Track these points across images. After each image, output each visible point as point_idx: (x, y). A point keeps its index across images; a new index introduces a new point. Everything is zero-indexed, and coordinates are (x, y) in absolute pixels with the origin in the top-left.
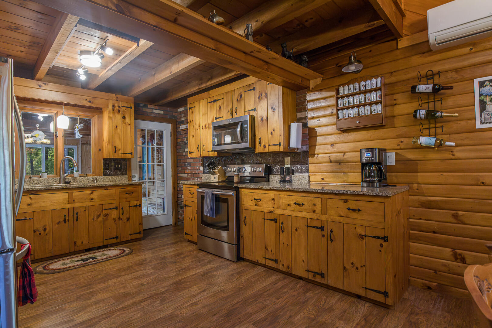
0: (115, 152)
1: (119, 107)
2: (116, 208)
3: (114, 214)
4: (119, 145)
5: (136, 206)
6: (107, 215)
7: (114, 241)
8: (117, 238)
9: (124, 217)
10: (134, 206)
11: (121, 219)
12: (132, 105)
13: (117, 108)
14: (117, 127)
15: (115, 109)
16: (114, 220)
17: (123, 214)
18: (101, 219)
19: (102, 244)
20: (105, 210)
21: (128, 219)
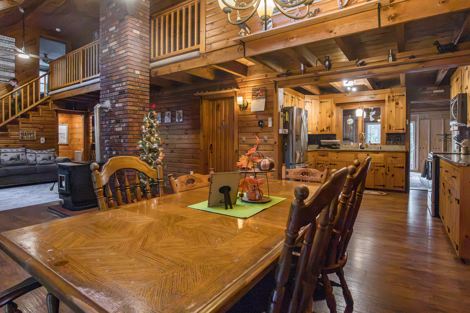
0: (390, 129)
1: (393, 97)
2: (384, 166)
3: (383, 170)
4: (393, 124)
5: (400, 167)
6: (377, 170)
7: (382, 188)
8: (384, 186)
9: (390, 174)
10: (398, 167)
11: (388, 175)
12: (405, 93)
13: (392, 98)
14: (391, 111)
15: (390, 99)
16: (382, 174)
17: (389, 171)
18: (373, 171)
19: (373, 188)
20: (376, 166)
21: (393, 176)
